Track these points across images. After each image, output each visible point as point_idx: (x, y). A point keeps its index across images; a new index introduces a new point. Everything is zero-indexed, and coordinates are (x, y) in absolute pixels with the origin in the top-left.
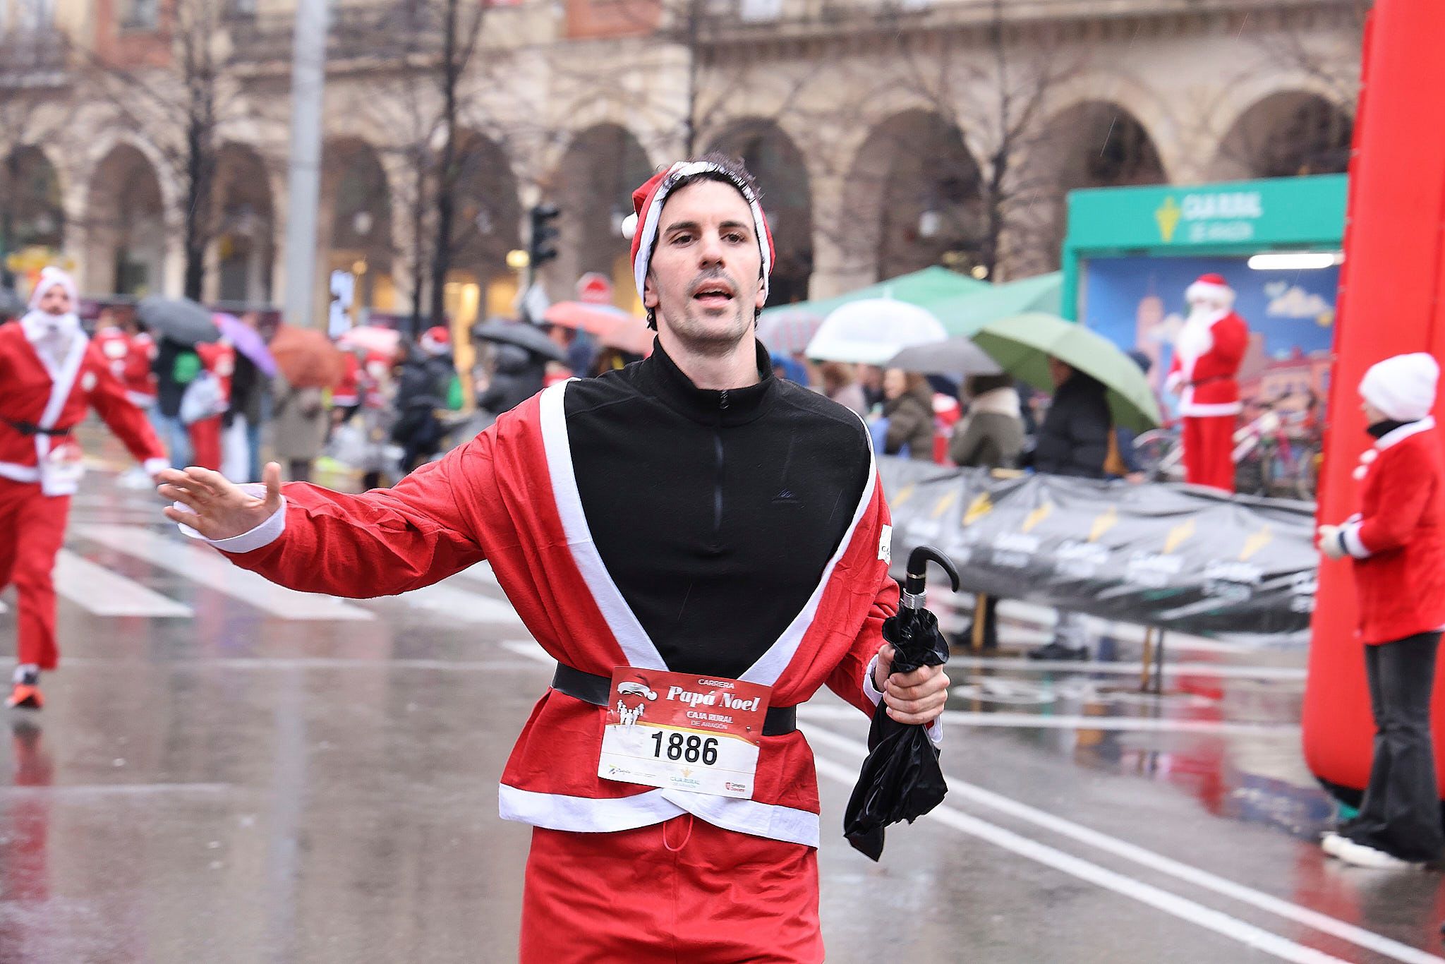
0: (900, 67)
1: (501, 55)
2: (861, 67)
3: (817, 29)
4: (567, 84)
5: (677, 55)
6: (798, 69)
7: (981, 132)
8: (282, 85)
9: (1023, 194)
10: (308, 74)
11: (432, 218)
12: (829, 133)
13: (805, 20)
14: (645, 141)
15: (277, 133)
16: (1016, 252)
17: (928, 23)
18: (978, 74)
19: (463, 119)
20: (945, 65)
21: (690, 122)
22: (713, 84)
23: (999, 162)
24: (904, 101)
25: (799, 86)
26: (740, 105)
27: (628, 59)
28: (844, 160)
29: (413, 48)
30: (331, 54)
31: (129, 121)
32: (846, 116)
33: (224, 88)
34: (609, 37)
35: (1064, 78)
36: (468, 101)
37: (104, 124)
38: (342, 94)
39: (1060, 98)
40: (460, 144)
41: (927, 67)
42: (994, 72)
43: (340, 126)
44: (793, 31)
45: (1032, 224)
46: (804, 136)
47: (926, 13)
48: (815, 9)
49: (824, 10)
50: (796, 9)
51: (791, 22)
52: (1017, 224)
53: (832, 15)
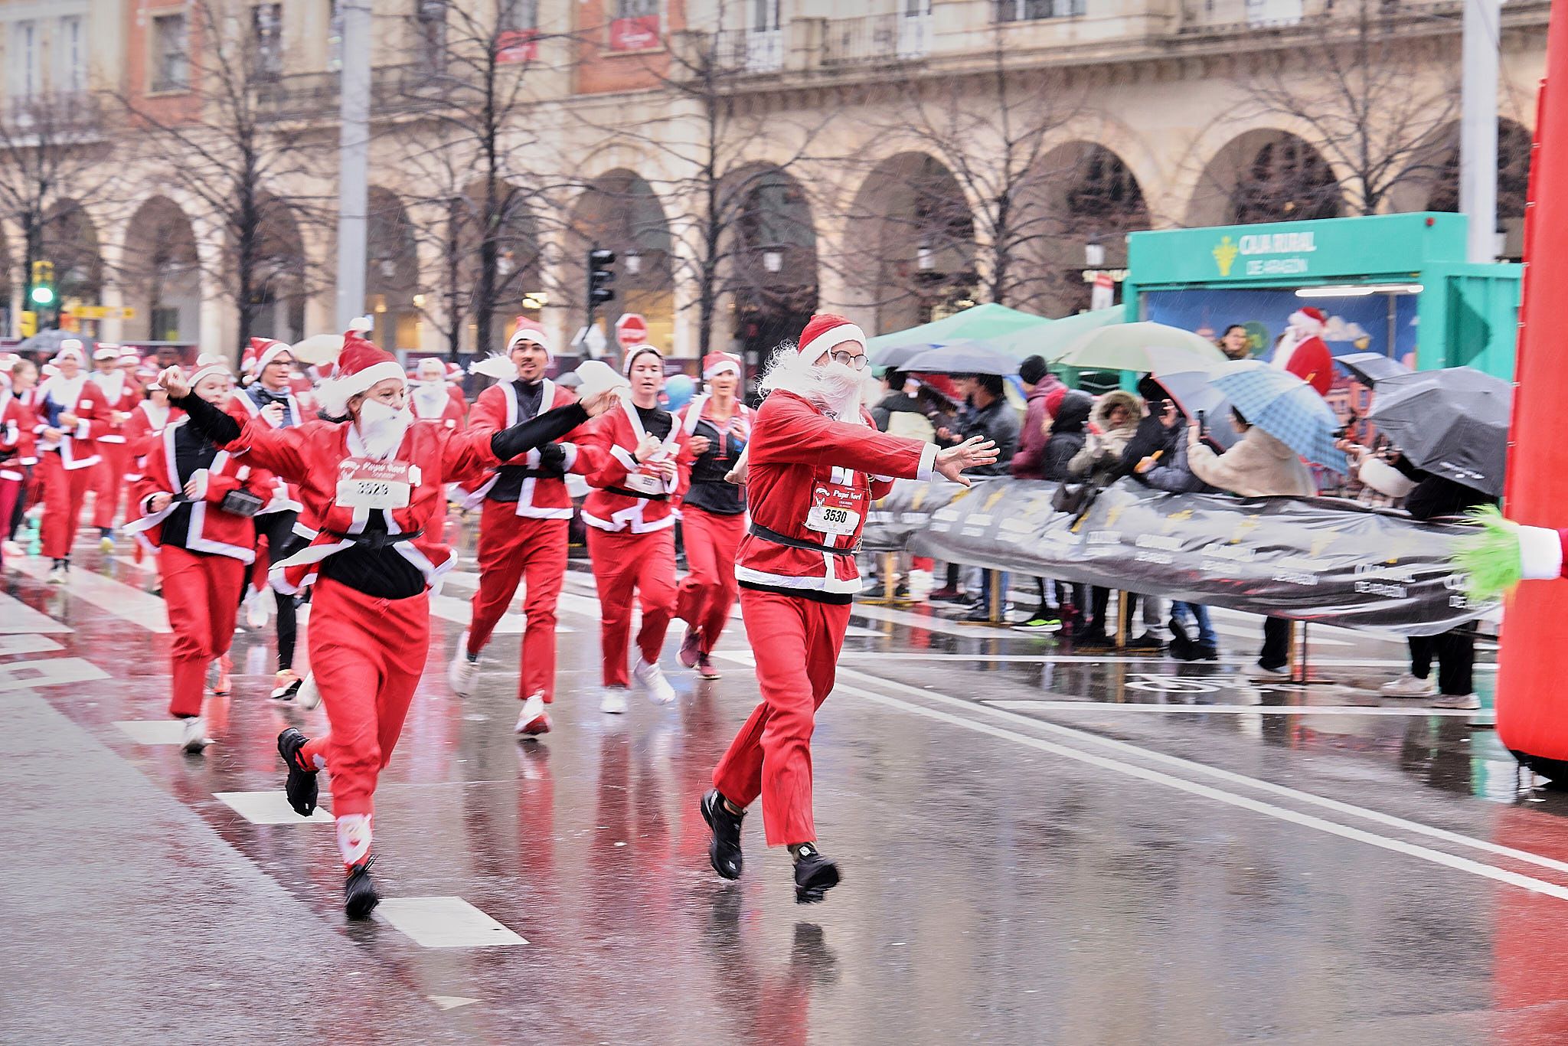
0: (912, 116)
1: (528, 108)
2: (880, 117)
3: (819, 81)
4: (592, 137)
5: (691, 106)
6: (810, 118)
7: (989, 176)
8: (330, 140)
9: (1025, 232)
10: (354, 132)
11: (470, 262)
12: (836, 176)
13: (806, 73)
14: (659, 189)
15: (312, 187)
16: (1020, 283)
17: (923, 72)
18: (982, 121)
19: (501, 173)
20: (954, 113)
21: (709, 170)
22: (730, 132)
23: (1003, 201)
24: (910, 144)
25: (811, 135)
26: (756, 152)
27: (641, 113)
28: (846, 200)
29: (446, 103)
30: (373, 111)
31: (184, 175)
32: (852, 162)
33: (264, 144)
34: (621, 92)
35: (1063, 123)
36: (506, 154)
37: (159, 179)
38: (389, 147)
39: (1054, 138)
40: (502, 196)
41: (936, 115)
42: (997, 118)
43: (382, 178)
44: (798, 82)
45: (1035, 259)
46: (814, 180)
47: (922, 64)
48: (815, 62)
49: (824, 63)
50: (797, 62)
51: (792, 73)
52: (1022, 260)
53: (832, 67)
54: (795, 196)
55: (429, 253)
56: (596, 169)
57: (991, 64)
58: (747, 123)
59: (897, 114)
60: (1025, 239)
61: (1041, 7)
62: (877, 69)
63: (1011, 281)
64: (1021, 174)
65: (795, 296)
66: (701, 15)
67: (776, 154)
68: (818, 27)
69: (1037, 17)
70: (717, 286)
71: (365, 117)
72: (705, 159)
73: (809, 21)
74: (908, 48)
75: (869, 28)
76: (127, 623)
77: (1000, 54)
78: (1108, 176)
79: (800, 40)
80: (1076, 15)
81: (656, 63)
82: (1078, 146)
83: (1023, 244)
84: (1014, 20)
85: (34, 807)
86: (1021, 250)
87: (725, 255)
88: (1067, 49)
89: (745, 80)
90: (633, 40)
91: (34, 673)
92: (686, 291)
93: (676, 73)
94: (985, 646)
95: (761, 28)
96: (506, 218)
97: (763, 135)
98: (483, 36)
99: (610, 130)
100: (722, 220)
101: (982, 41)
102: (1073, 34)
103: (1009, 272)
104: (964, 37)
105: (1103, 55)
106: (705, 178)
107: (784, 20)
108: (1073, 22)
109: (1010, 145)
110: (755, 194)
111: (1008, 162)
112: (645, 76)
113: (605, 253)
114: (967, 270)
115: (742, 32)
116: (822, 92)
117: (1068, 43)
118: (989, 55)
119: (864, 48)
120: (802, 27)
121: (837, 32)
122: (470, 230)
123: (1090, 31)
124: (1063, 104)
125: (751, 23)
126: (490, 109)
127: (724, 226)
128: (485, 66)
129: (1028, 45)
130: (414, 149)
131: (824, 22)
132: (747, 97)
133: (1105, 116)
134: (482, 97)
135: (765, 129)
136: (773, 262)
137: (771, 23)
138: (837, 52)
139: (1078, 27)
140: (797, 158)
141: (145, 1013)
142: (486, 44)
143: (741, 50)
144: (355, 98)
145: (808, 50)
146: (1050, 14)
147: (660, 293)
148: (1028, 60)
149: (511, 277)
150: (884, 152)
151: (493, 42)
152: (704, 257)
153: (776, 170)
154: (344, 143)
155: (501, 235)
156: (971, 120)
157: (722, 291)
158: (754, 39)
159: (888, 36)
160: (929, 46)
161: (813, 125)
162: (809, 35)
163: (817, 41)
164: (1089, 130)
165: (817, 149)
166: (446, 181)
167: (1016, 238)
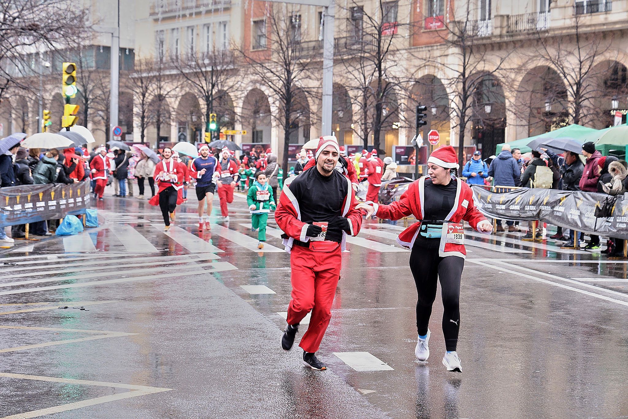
0: (543, 52)
1: (394, 52)
2: (530, 53)
3: (506, 39)
4: (418, 62)
5: (456, 50)
6: (503, 54)
7: (573, 74)
8: (319, 66)
9: (587, 96)
10: (328, 63)
11: (371, 111)
12: (513, 76)
13: (501, 36)
14: (443, 81)
15: (313, 84)
16: (585, 116)
17: (547, 35)
18: (570, 53)
19: (384, 77)
20: (559, 50)
21: (463, 74)
22: (471, 60)
23: (579, 84)
24: (541, 63)
25: (502, 60)
26: (481, 67)
27: (437, 53)
28: (516, 85)
29: (362, 51)
30: (334, 55)
31: (264, 80)
32: (519, 70)
33: (295, 69)
34: (429, 45)
35: (602, 53)
36: (385, 70)
37: (254, 82)
38: (341, 68)
39: (599, 59)
40: (384, 86)
41: (552, 52)
42: (576, 52)
43: (338, 80)
44: (498, 40)
45: (591, 106)
46: (504, 77)
47: (547, 31)
48: (504, 32)
49: (508, 32)
50: (497, 32)
51: (495, 36)
52: (585, 106)
53: (511, 33)
54: (497, 84)
55: (356, 108)
56: (420, 75)
57: (574, 31)
58: (478, 56)
59: (537, 51)
60: (587, 99)
61: (593, 8)
62: (528, 34)
63: (582, 115)
64: (586, 73)
65: (496, 122)
66: (460, 15)
67: (489, 68)
68: (505, 18)
69: (592, 12)
70: (466, 119)
71: (332, 57)
72: (462, 71)
73: (502, 16)
74: (541, 25)
75: (525, 18)
76: (244, 249)
77: (577, 27)
78: (620, 73)
79: (499, 24)
80: (607, 11)
81: (443, 34)
82: (609, 62)
83: (587, 100)
84: (583, 13)
85: (211, 317)
86: (586, 103)
87: (469, 107)
88: (604, 24)
89: (477, 40)
90: (434, 25)
91: (210, 267)
92: (454, 121)
93: (450, 37)
94: (571, 257)
95: (483, 19)
96: (385, 94)
97: (484, 61)
98: (376, 25)
99: (425, 60)
100: (468, 93)
101: (570, 22)
102: (606, 19)
103: (581, 111)
104: (563, 21)
105: (618, 26)
106: (462, 77)
107: (492, 16)
108: (606, 14)
109: (581, 62)
110: (481, 83)
111: (580, 69)
112: (438, 39)
113: (423, 107)
114: (564, 111)
115: (476, 21)
116: (507, 43)
117: (604, 22)
118: (572, 27)
119: (523, 26)
120: (499, 18)
121: (513, 20)
122: (372, 99)
123: (613, 17)
124: (602, 46)
125: (479, 18)
126: (379, 53)
127: (469, 96)
128: (377, 36)
129: (588, 23)
130: (351, 69)
131: (508, 16)
132: (478, 47)
133: (619, 51)
134: (376, 49)
135: (484, 58)
136: (488, 109)
137: (487, 17)
138: (513, 28)
139: (608, 16)
140: (497, 69)
141: (252, 394)
142: (378, 28)
143: (475, 28)
144: (328, 50)
145: (501, 27)
146: (597, 11)
147: (444, 122)
148: (589, 29)
149: (387, 116)
150: (531, 66)
151: (380, 28)
152: (461, 108)
153: (489, 74)
154: (324, 67)
155: (383, 101)
156: (566, 53)
157: (468, 120)
158: (480, 24)
159: (533, 21)
160: (549, 25)
161: (504, 56)
162: (502, 22)
163: (505, 24)
164: (613, 56)
165: (505, 65)
166: (363, 80)
167: (583, 99)
